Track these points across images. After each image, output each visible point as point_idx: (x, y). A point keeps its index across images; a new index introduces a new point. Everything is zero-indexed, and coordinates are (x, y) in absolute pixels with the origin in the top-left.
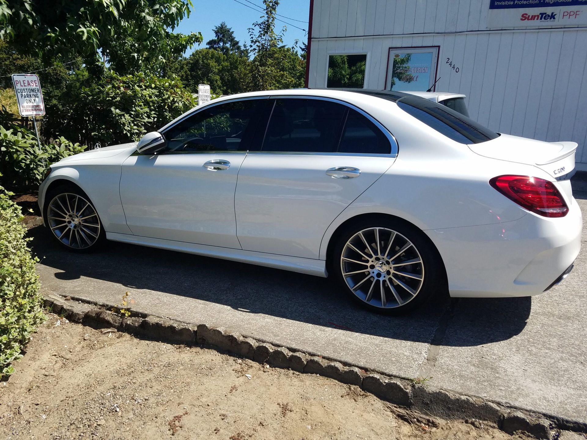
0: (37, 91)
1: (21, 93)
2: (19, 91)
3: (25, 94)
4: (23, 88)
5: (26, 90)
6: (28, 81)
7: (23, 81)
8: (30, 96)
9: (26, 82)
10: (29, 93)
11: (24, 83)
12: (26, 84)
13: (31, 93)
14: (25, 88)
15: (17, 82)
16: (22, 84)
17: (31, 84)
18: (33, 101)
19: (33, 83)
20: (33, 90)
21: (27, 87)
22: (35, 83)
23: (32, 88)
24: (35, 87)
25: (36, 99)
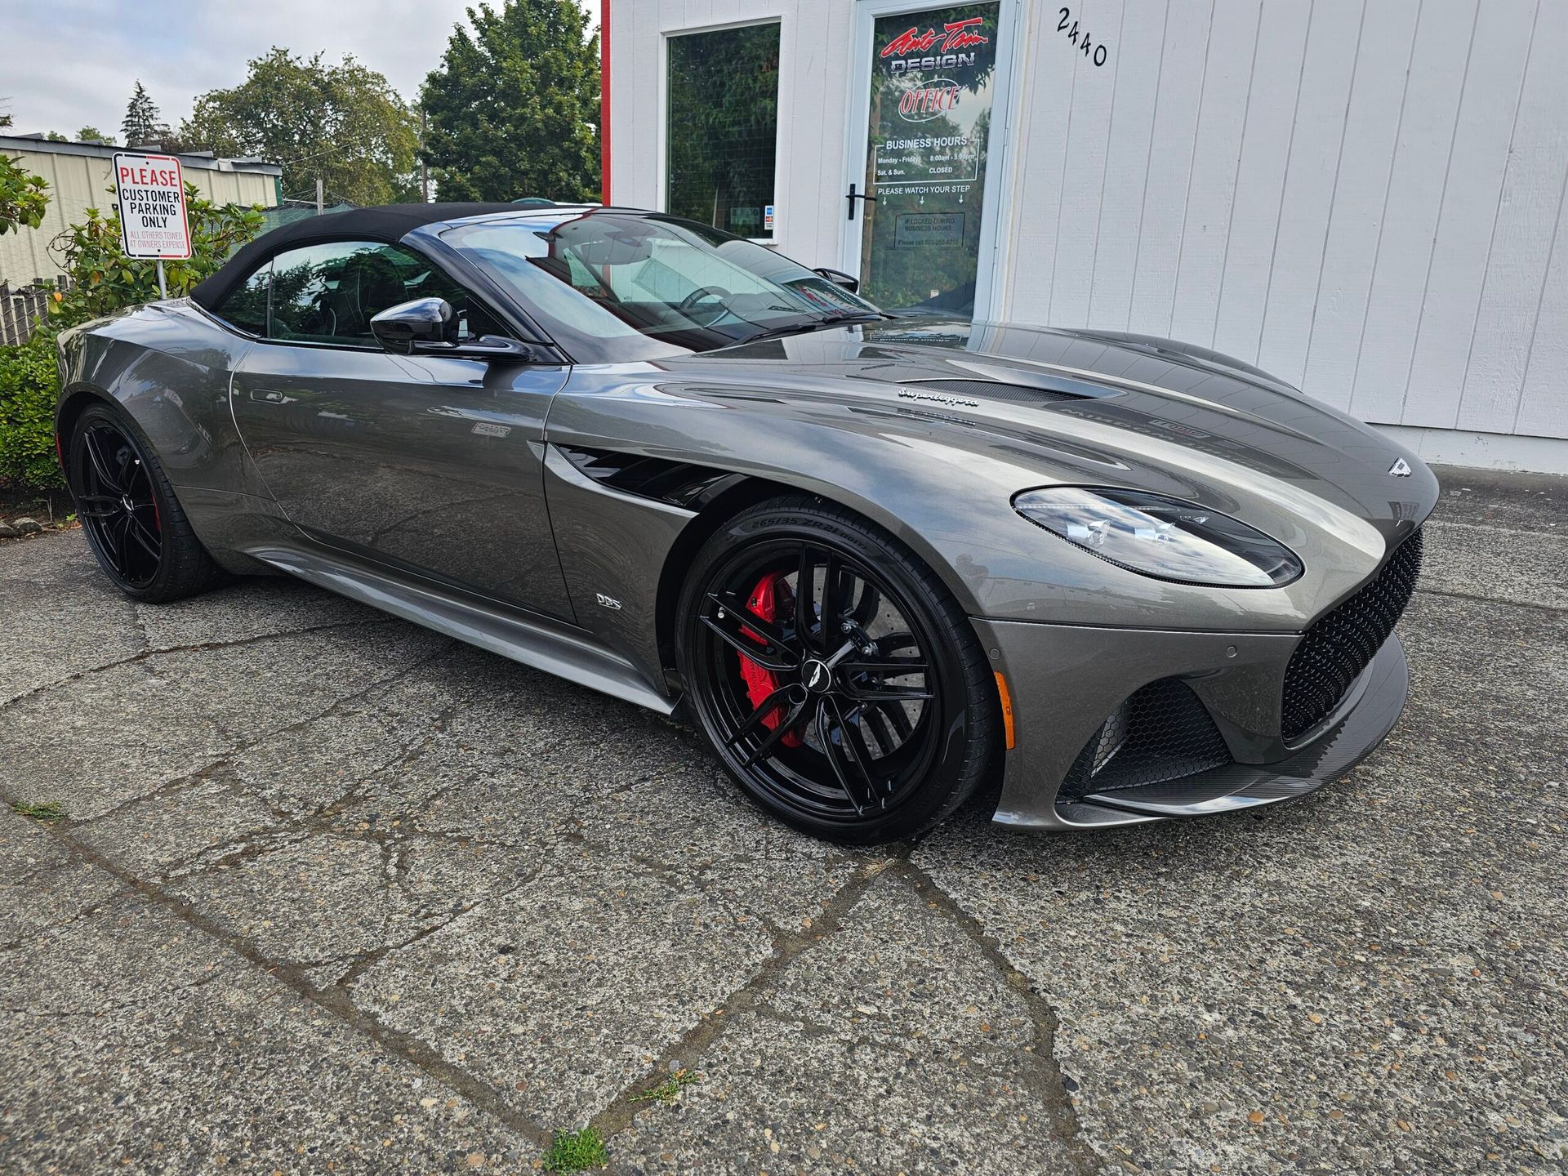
0: (172, 199)
1: (131, 200)
2: (127, 194)
3: (143, 203)
4: (137, 187)
5: (144, 194)
6: (153, 172)
7: (141, 170)
8: (155, 209)
9: (148, 174)
10: (151, 202)
11: (142, 177)
12: (147, 180)
13: (158, 202)
14: (145, 187)
15: (125, 172)
16: (138, 179)
17: (160, 179)
18: (161, 223)
19: (167, 177)
20: (162, 195)
21: (150, 188)
22: (171, 179)
23: (162, 189)
24: (168, 188)
25: (169, 217)
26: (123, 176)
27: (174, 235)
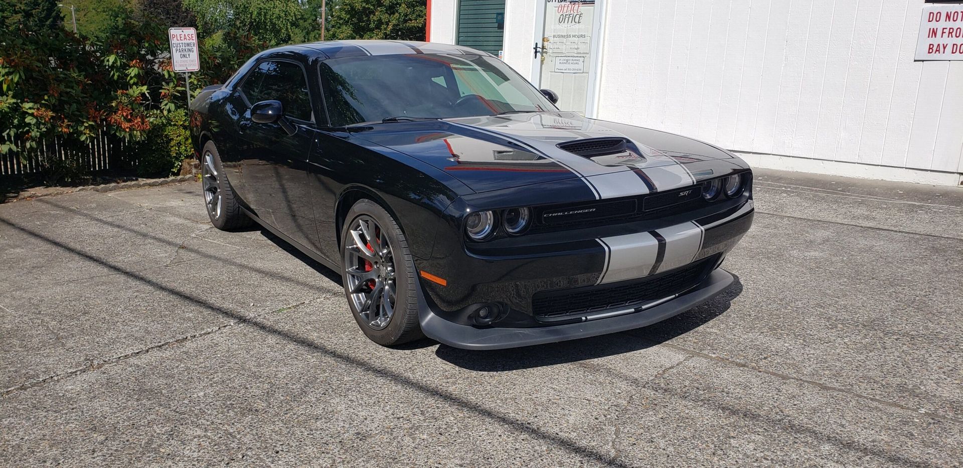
0: (192, 46)
1: (176, 48)
2: (175, 45)
3: (181, 48)
4: (178, 42)
5: (181, 45)
6: (185, 35)
7: (180, 35)
8: (185, 50)
9: (183, 36)
10: (184, 48)
11: (181, 37)
12: (182, 38)
13: (187, 48)
14: (182, 42)
15: (174, 36)
16: (179, 38)
17: (188, 38)
18: (188, 56)
19: (190, 36)
20: (188, 45)
21: (183, 42)
22: (192, 37)
23: (188, 42)
24: (191, 41)
25: (191, 53)
26: (173, 38)
27: (192, 61)
